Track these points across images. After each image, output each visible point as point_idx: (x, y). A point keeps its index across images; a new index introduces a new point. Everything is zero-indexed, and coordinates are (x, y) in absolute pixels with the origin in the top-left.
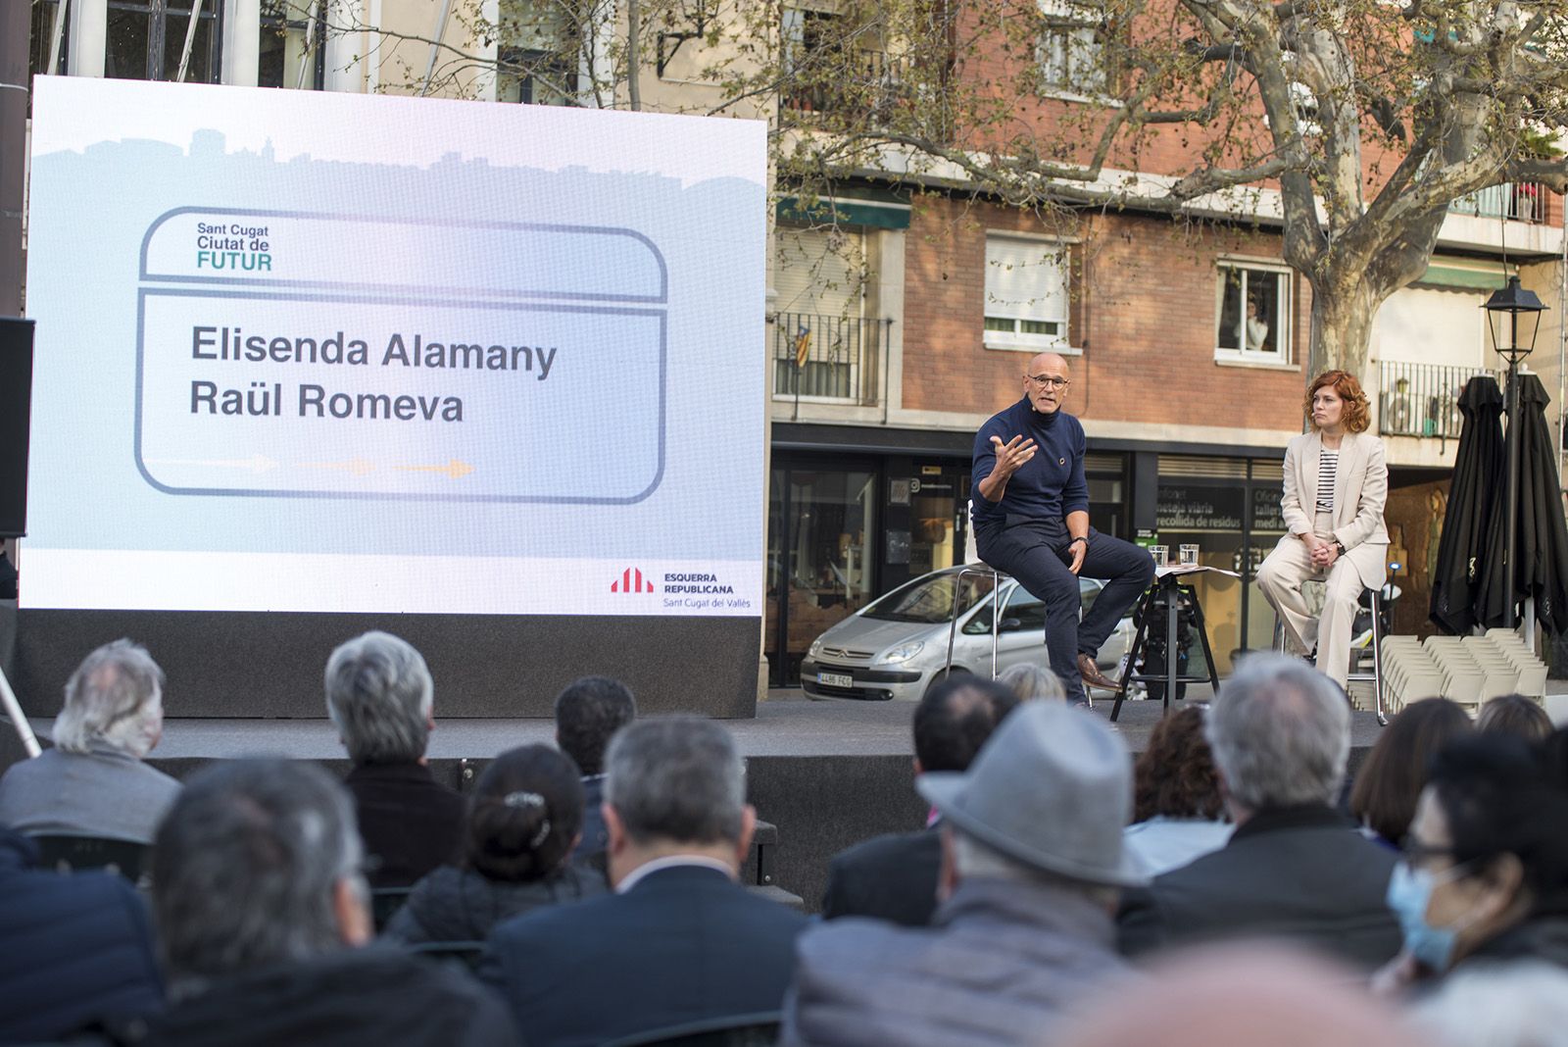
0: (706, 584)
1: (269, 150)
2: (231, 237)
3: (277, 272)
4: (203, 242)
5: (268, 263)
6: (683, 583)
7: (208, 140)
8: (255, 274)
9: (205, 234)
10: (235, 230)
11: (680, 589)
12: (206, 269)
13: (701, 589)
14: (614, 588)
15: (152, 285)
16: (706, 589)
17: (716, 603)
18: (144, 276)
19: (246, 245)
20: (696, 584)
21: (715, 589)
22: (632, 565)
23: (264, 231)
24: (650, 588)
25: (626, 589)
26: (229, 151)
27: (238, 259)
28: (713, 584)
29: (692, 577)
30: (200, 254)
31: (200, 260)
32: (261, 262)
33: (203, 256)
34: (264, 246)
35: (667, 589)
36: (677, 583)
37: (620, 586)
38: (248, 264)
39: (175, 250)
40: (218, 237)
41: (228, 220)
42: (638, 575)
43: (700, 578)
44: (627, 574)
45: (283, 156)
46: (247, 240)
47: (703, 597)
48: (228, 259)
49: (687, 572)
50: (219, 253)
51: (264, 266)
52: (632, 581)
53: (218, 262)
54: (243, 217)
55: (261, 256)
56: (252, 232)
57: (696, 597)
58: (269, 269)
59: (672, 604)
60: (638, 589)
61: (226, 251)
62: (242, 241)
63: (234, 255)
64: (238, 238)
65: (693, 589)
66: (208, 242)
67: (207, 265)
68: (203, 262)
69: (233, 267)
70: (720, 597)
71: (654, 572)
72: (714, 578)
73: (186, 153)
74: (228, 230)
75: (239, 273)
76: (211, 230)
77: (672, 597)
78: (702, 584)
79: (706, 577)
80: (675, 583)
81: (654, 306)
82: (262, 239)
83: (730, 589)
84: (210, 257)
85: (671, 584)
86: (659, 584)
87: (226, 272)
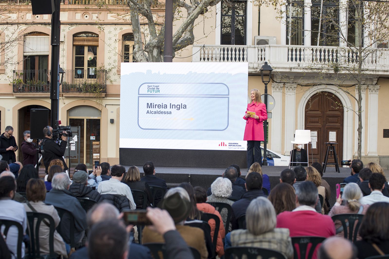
1: (159, 73)
2: (153, 87)
3: (161, 93)
6: (232, 145)
7: (149, 72)
12: (149, 93)
14: (219, 145)
15: (140, 96)
18: (139, 94)
20: (234, 145)
22: (223, 141)
23: (158, 86)
24: (226, 145)
25: (222, 145)
26: (153, 73)
28: (238, 145)
29: (234, 144)
30: (148, 90)
34: (159, 89)
35: (229, 146)
36: (231, 145)
37: (220, 145)
38: (156, 92)
39: (144, 90)
40: (151, 87)
41: (153, 85)
42: (224, 143)
44: (222, 143)
45: (161, 74)
46: (156, 88)
47: (236, 147)
48: (153, 91)
49: (233, 143)
50: (151, 90)
51: (159, 92)
52: (223, 144)
53: (151, 92)
54: (155, 84)
56: (157, 86)
57: (234, 147)
59: (230, 148)
60: (224, 145)
64: (154, 87)
66: (149, 88)
67: (149, 92)
70: (239, 147)
71: (227, 142)
73: (145, 74)
75: (154, 93)
76: (150, 86)
78: (235, 145)
80: (230, 144)
81: (227, 96)
82: (158, 87)
83: (241, 146)
85: (230, 145)
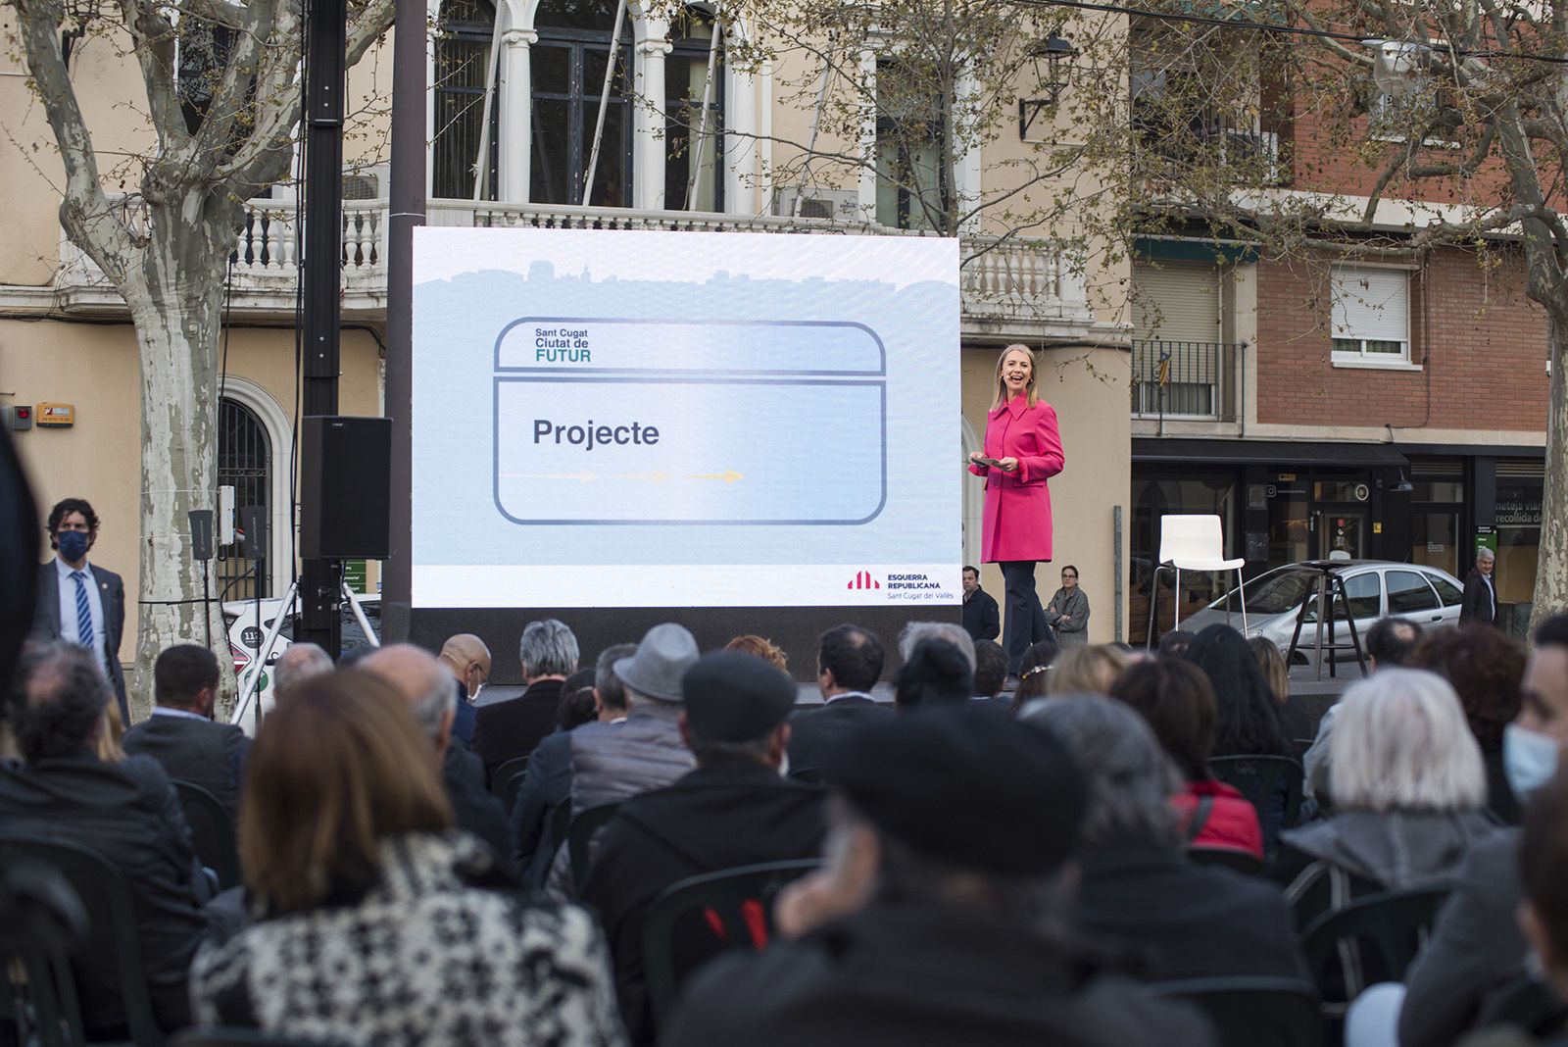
0: (920, 582)
1: (586, 274)
2: (561, 338)
3: (595, 362)
4: (540, 343)
5: (588, 356)
6: (902, 582)
7: (542, 269)
8: (578, 364)
9: (541, 337)
10: (563, 333)
11: (900, 585)
12: (544, 363)
13: (916, 586)
14: (850, 586)
15: (504, 375)
16: (919, 586)
17: (928, 596)
18: (497, 369)
19: (572, 343)
20: (911, 582)
21: (926, 586)
22: (863, 569)
23: (584, 334)
24: (877, 586)
25: (859, 587)
26: (557, 276)
27: (566, 354)
28: (925, 582)
29: (909, 577)
30: (538, 351)
31: (538, 355)
32: (582, 356)
33: (540, 353)
34: (585, 344)
35: (890, 586)
36: (897, 581)
37: (855, 585)
38: (574, 357)
39: (520, 349)
40: (551, 338)
41: (558, 326)
42: (868, 576)
43: (915, 577)
44: (859, 576)
45: (597, 278)
46: (572, 340)
47: (918, 591)
48: (559, 354)
49: (905, 573)
50: (552, 350)
51: (585, 359)
52: (864, 581)
53: (552, 357)
54: (567, 324)
55: (582, 351)
56: (576, 334)
57: (911, 591)
58: (589, 360)
59: (894, 597)
60: (868, 587)
61: (557, 349)
62: (568, 341)
63: (563, 351)
64: (565, 339)
65: (910, 586)
66: (544, 343)
67: (543, 359)
68: (540, 357)
69: (562, 360)
70: (931, 591)
71: (879, 575)
72: (925, 577)
73: (526, 279)
74: (558, 333)
75: (567, 364)
76: (545, 333)
77: (893, 591)
78: (916, 582)
79: (919, 577)
80: (895, 582)
81: (877, 378)
82: (583, 339)
83: (938, 585)
84: (545, 353)
85: (893, 582)
86: (884, 582)
87: (558, 364)
